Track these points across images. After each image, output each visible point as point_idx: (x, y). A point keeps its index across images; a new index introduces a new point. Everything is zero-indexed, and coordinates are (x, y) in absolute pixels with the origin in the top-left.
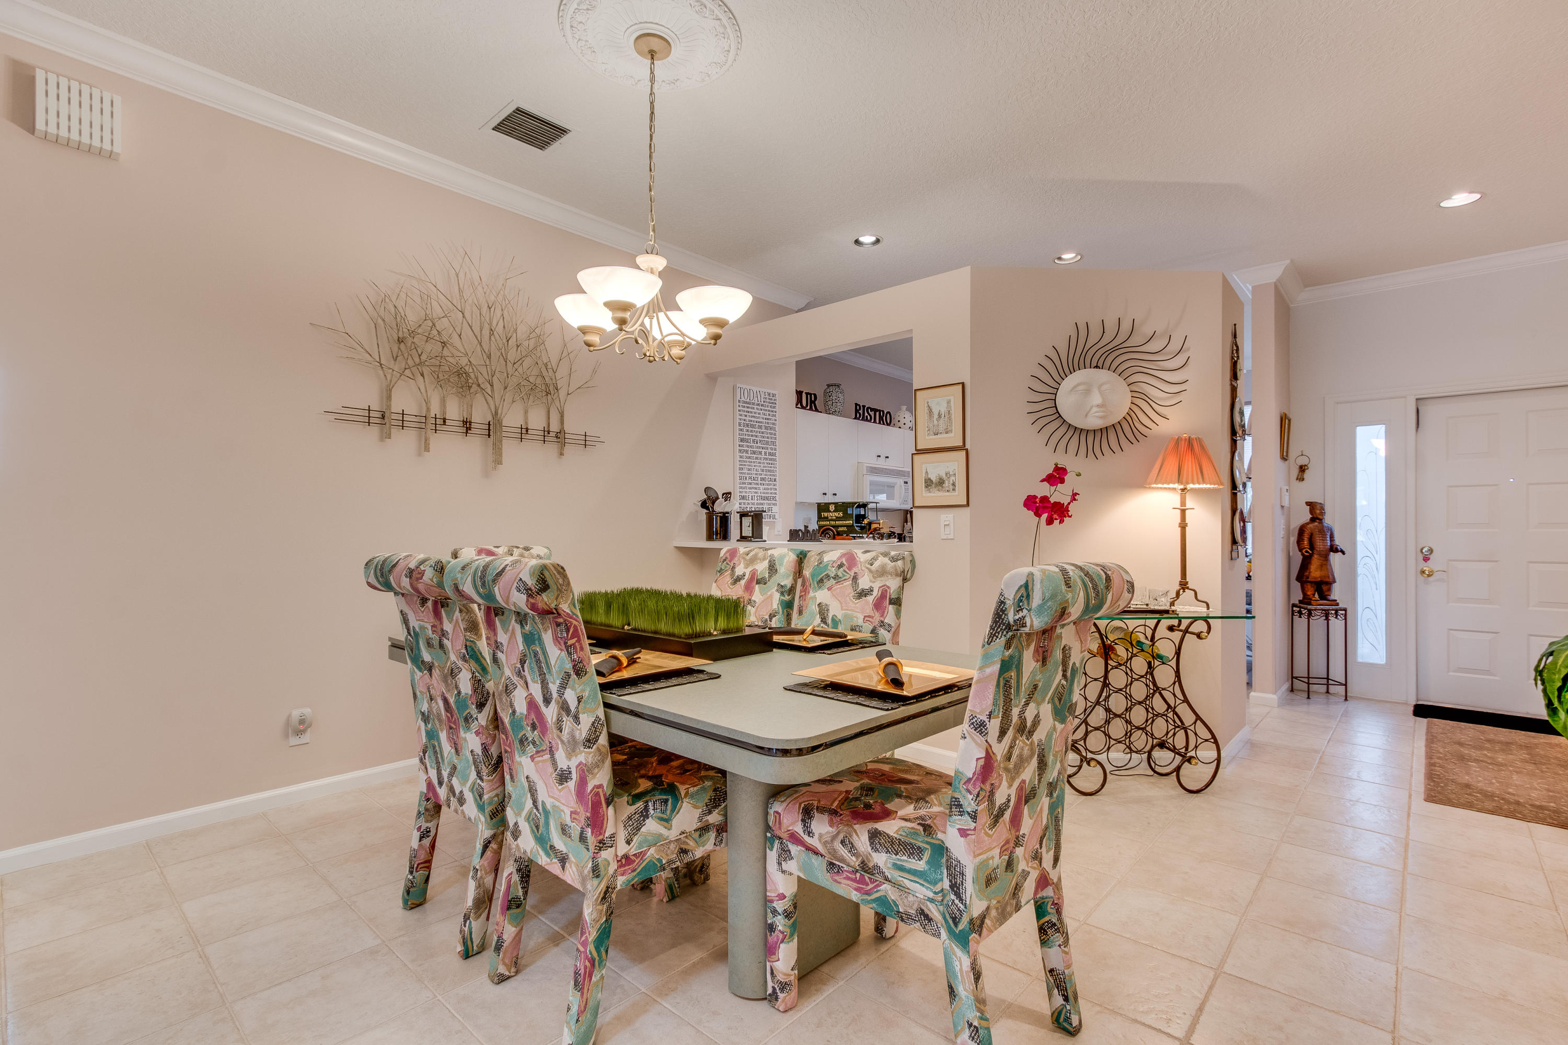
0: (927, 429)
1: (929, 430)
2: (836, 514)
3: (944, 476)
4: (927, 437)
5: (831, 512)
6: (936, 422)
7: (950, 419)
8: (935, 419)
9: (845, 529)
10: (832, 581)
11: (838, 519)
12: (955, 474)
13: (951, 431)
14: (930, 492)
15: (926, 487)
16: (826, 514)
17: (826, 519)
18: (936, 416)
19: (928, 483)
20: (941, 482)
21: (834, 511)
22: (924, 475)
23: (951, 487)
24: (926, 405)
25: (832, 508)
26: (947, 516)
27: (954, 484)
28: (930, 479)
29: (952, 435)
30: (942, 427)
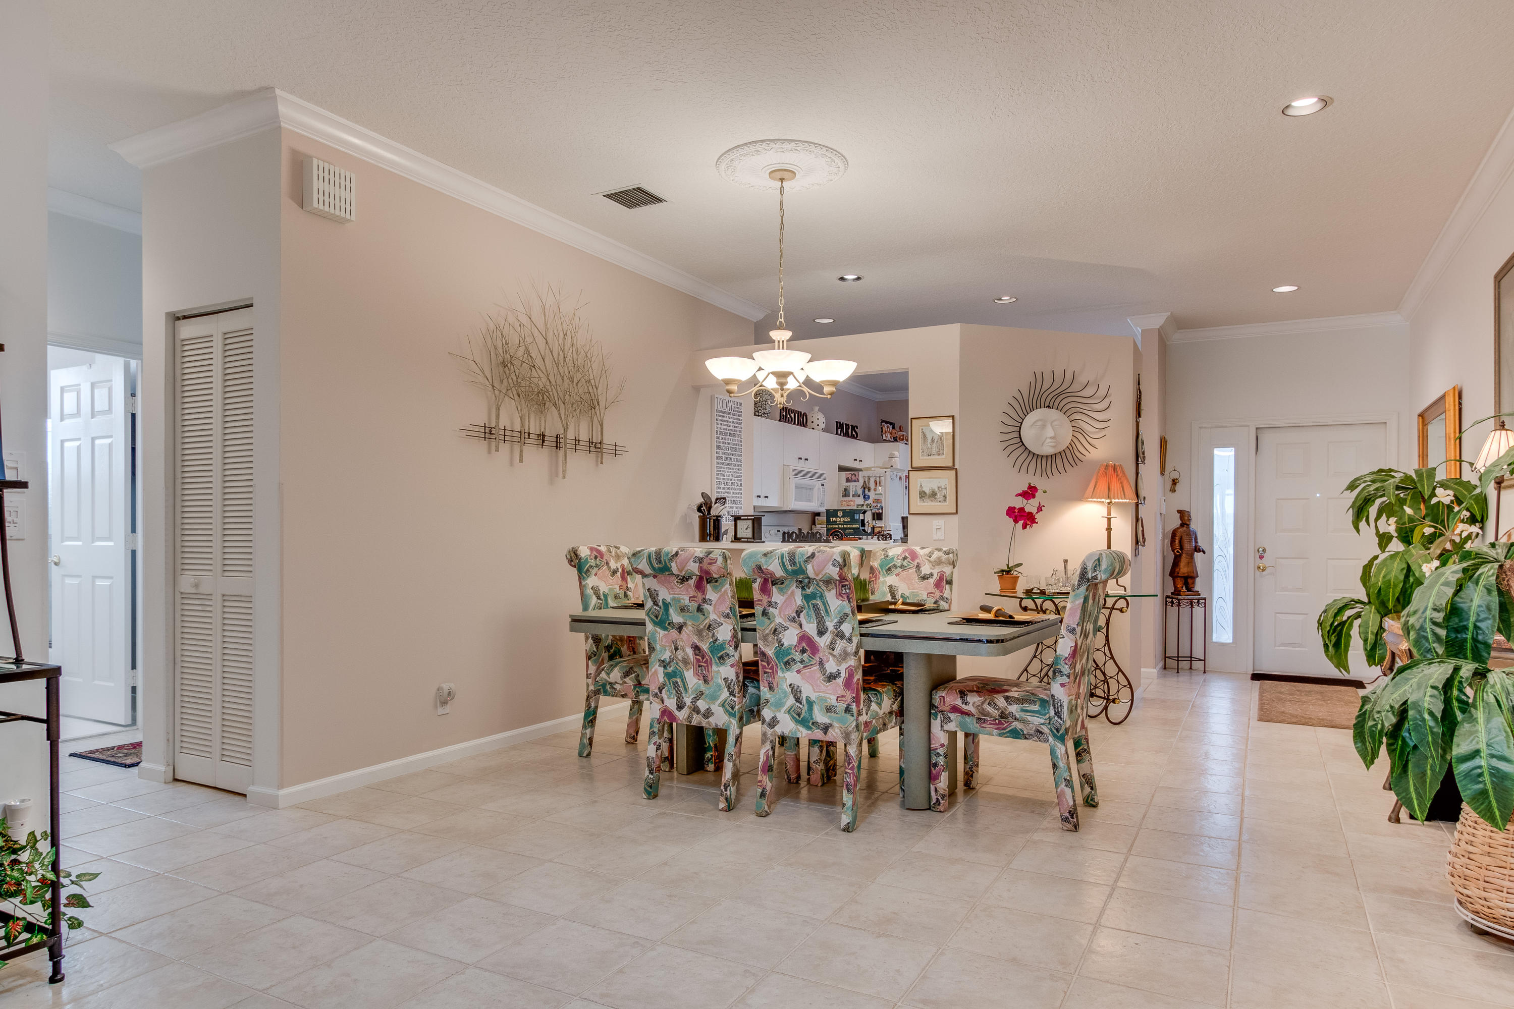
0: (921, 451)
1: (923, 452)
2: (844, 519)
3: (937, 489)
4: (921, 458)
5: (839, 517)
6: (929, 445)
7: (943, 443)
8: (929, 444)
9: (852, 531)
10: (899, 570)
11: (845, 523)
12: (945, 489)
13: (943, 454)
14: (924, 502)
15: (920, 498)
16: (834, 519)
17: (835, 523)
18: (929, 441)
19: (923, 495)
20: (933, 495)
21: (842, 517)
22: (918, 488)
23: (943, 499)
24: (921, 431)
25: (840, 514)
26: (938, 522)
27: (945, 496)
28: (924, 492)
29: (943, 457)
30: (935, 449)
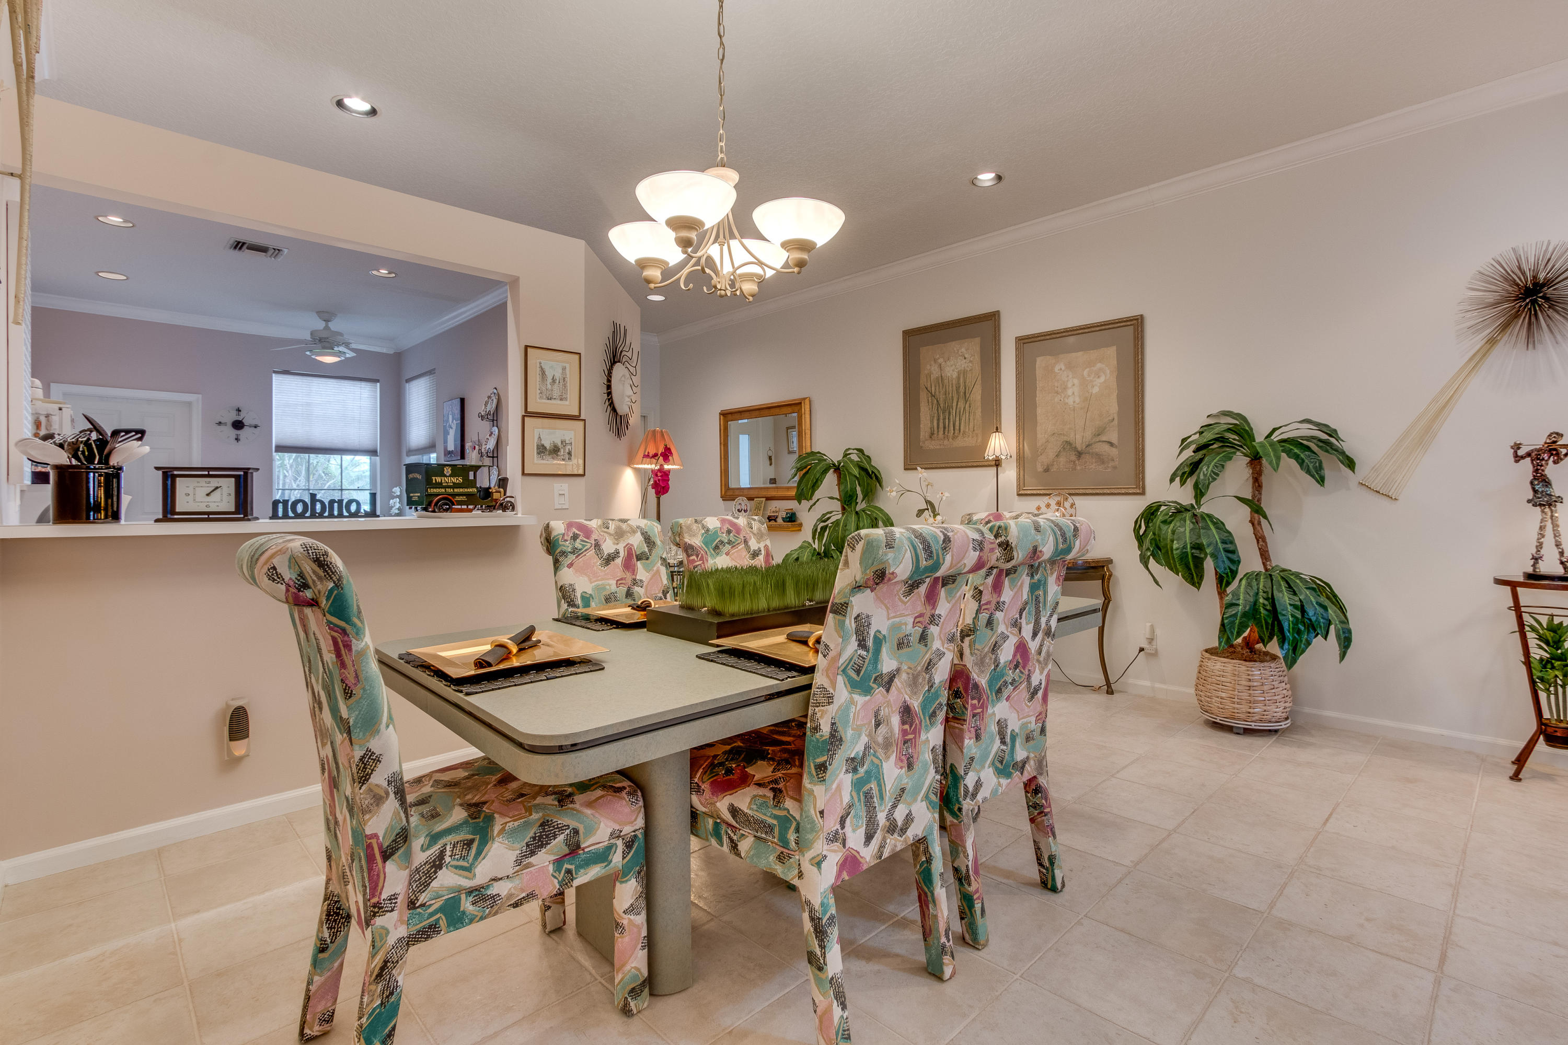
0: (539, 391)
1: (541, 393)
2: (454, 480)
3: (559, 444)
4: (539, 400)
5: (445, 476)
6: (549, 386)
7: (565, 386)
8: (548, 383)
9: (464, 498)
11: (456, 486)
12: (571, 443)
13: (566, 399)
14: (543, 459)
15: (538, 453)
16: (439, 479)
17: (439, 485)
18: (549, 380)
19: (541, 450)
20: (555, 451)
21: (450, 476)
22: (536, 440)
23: (567, 456)
24: (538, 365)
25: (448, 471)
26: (562, 486)
27: (570, 453)
28: (543, 446)
29: (567, 403)
30: (556, 393)
